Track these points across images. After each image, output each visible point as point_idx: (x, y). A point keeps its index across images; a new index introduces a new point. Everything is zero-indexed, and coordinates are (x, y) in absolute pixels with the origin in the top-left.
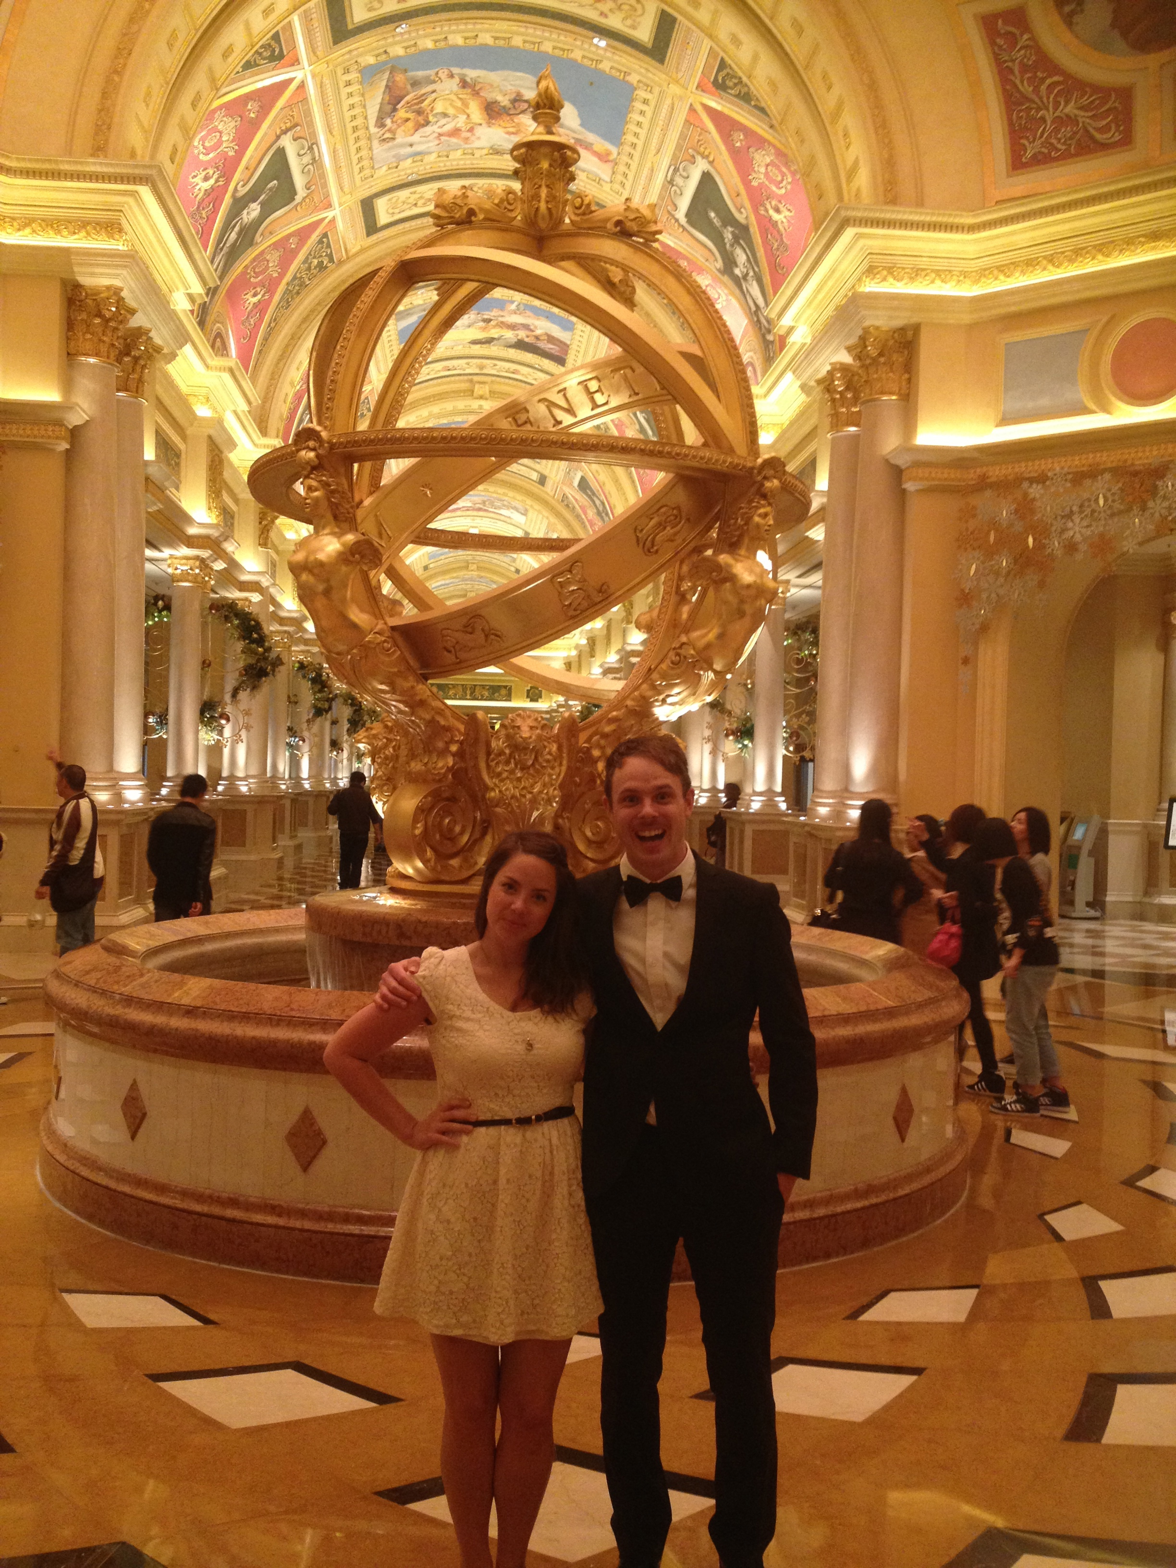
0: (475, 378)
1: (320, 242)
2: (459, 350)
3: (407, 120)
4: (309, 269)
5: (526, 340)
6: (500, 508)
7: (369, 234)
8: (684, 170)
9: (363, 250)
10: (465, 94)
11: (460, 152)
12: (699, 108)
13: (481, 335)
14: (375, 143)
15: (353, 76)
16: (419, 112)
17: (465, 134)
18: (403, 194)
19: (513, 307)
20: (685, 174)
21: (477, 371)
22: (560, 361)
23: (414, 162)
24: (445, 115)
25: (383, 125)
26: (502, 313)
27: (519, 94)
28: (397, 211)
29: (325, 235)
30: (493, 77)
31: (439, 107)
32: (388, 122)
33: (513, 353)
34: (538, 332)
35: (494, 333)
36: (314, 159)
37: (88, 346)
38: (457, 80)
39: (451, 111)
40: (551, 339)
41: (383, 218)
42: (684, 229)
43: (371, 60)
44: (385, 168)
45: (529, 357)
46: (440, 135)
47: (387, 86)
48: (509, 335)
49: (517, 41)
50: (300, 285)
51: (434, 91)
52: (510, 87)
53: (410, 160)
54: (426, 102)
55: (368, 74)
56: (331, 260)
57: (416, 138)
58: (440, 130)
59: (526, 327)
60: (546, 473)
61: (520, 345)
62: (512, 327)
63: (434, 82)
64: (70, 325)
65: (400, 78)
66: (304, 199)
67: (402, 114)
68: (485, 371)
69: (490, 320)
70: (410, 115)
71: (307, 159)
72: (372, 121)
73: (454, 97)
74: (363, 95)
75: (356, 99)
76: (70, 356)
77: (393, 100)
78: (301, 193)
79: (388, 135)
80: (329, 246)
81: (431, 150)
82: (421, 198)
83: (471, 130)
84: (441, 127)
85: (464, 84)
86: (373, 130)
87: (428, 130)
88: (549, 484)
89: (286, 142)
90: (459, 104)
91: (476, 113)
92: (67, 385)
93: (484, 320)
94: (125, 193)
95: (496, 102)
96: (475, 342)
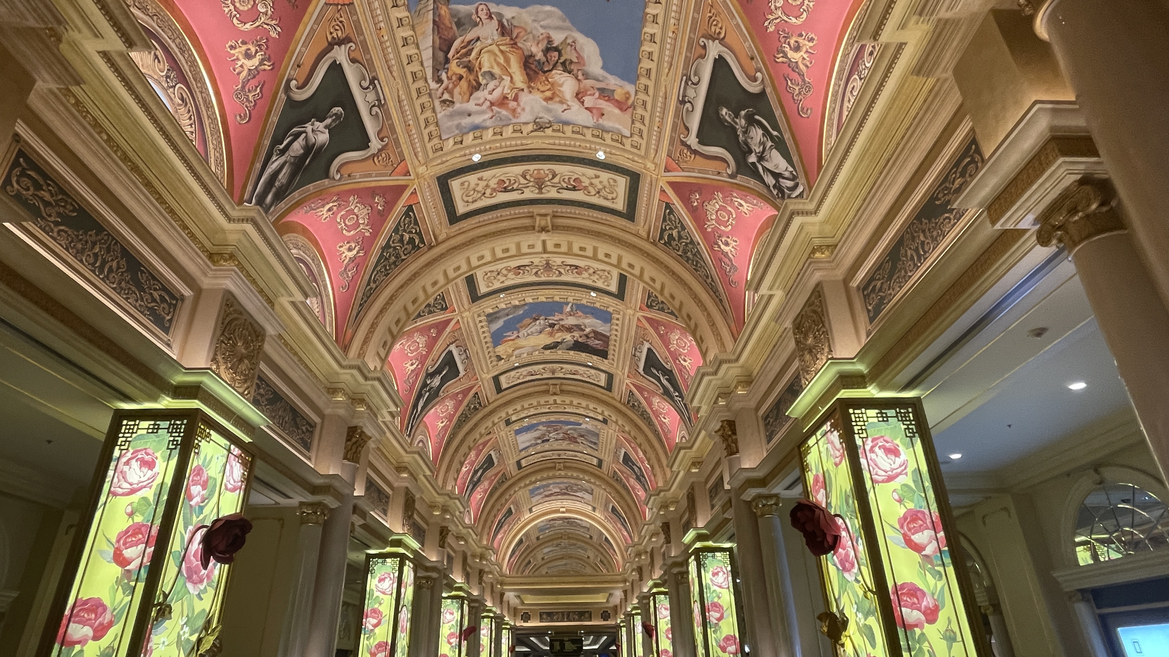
0: (551, 382)
1: (407, 214)
2: (537, 356)
3: (461, 78)
4: (401, 240)
5: (580, 340)
6: (576, 491)
7: (450, 221)
8: (695, 75)
10: (505, 44)
11: (510, 128)
13: (549, 341)
14: (437, 103)
16: (469, 68)
17: (512, 104)
19: (568, 309)
20: (695, 79)
21: (550, 376)
22: (603, 354)
23: (475, 138)
24: (492, 76)
25: (440, 81)
26: (561, 317)
27: (550, 42)
28: (470, 199)
29: (410, 208)
30: (526, 16)
32: (444, 76)
33: (573, 355)
34: (588, 330)
35: (558, 337)
36: (379, 100)
38: (495, 23)
39: (496, 71)
40: (597, 335)
42: (695, 152)
44: (451, 142)
45: (583, 357)
46: (492, 104)
47: (434, 22)
48: (568, 337)
50: (396, 257)
51: (478, 39)
52: (542, 31)
53: (471, 136)
54: (474, 54)
56: (422, 241)
57: (471, 106)
58: (490, 97)
59: (579, 328)
60: (601, 457)
61: (578, 346)
62: (569, 329)
63: (476, 25)
65: (444, 10)
66: (380, 150)
67: (454, 67)
68: (556, 375)
69: (555, 324)
70: (462, 71)
71: (371, 97)
73: (494, 48)
74: (413, 28)
75: (407, 32)
77: (444, 44)
78: (375, 144)
79: (446, 96)
80: (416, 223)
81: (488, 123)
82: (487, 186)
83: (516, 99)
84: (491, 93)
85: (503, 30)
86: (433, 85)
87: (481, 95)
88: (605, 465)
89: (340, 54)
90: (501, 60)
93: (552, 326)
95: (532, 56)
96: (546, 348)
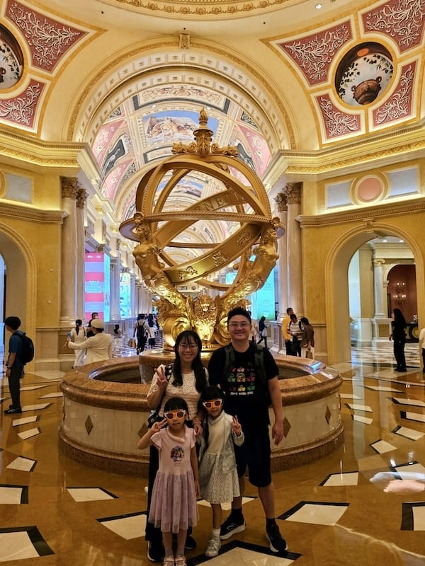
0: (175, 202)
1: (132, 165)
4: (129, 173)
5: (189, 191)
7: (145, 163)
8: (233, 143)
9: (144, 167)
10: (172, 124)
11: (170, 140)
12: (237, 126)
13: (177, 190)
14: (147, 138)
15: (141, 119)
16: (159, 129)
18: (155, 151)
21: (176, 200)
23: (158, 143)
24: (166, 130)
29: (133, 163)
30: (180, 119)
31: (164, 128)
32: (150, 132)
33: (186, 195)
34: (193, 189)
35: (181, 189)
36: (130, 143)
37: (68, 195)
38: (169, 120)
39: (168, 129)
40: (196, 190)
41: (149, 159)
43: (145, 115)
44: (149, 145)
45: (190, 196)
46: (165, 135)
47: (150, 122)
48: (184, 189)
49: (186, 109)
50: (127, 178)
51: (163, 123)
52: (184, 122)
53: (156, 143)
54: (161, 126)
55: (145, 119)
56: (135, 170)
57: (158, 136)
59: (189, 188)
62: (186, 187)
63: (163, 121)
64: (63, 189)
65: (153, 120)
66: (127, 154)
68: (178, 200)
70: (157, 130)
72: (146, 132)
73: (169, 125)
74: (143, 125)
75: (141, 126)
76: (63, 197)
77: (152, 126)
78: (127, 152)
79: (150, 136)
80: (134, 166)
81: (162, 140)
82: (160, 153)
83: (173, 134)
84: (165, 133)
86: (146, 134)
87: (161, 134)
89: (122, 138)
90: (170, 127)
91: (175, 129)
92: (62, 206)
94: (77, 151)
95: (180, 126)
96: (175, 192)
